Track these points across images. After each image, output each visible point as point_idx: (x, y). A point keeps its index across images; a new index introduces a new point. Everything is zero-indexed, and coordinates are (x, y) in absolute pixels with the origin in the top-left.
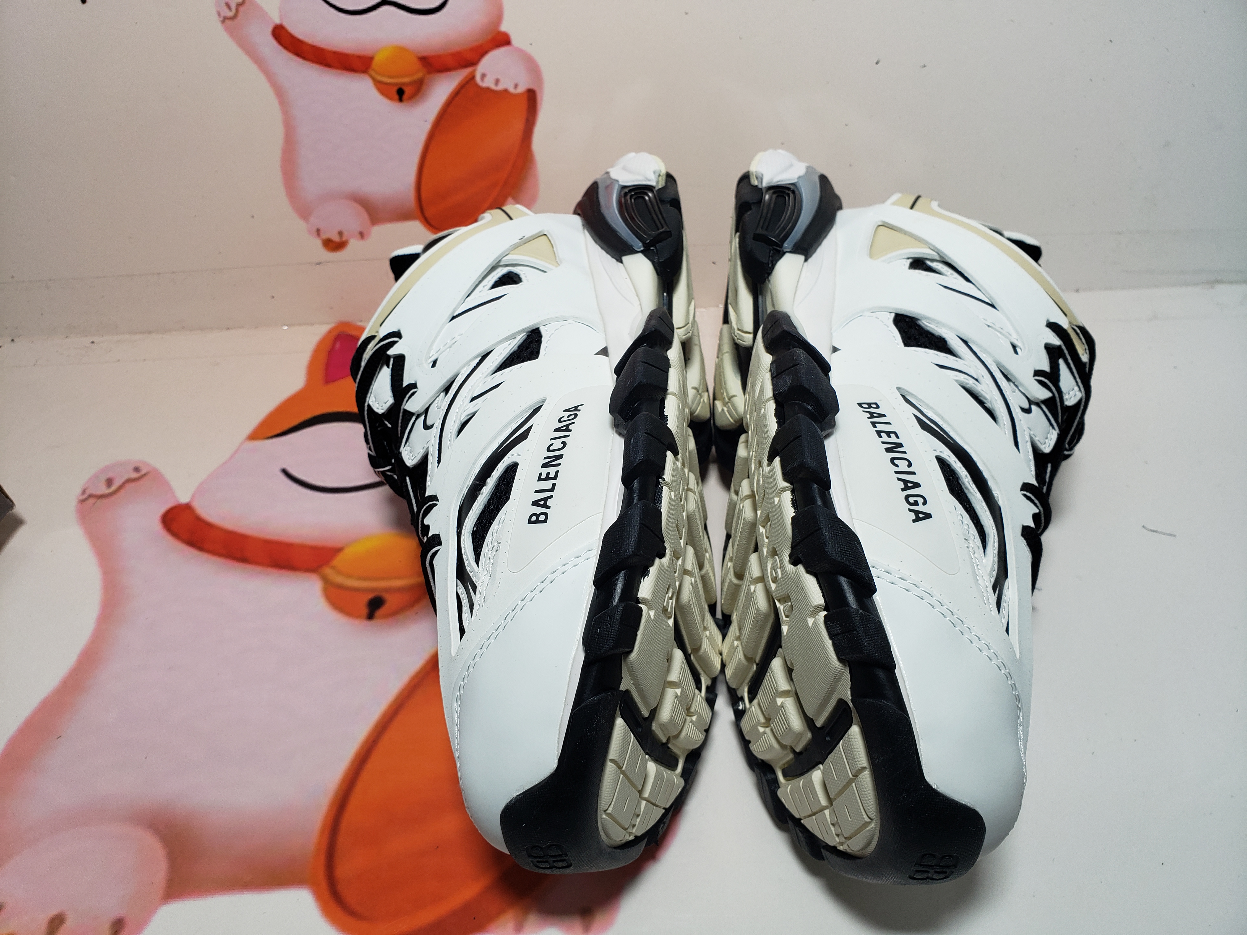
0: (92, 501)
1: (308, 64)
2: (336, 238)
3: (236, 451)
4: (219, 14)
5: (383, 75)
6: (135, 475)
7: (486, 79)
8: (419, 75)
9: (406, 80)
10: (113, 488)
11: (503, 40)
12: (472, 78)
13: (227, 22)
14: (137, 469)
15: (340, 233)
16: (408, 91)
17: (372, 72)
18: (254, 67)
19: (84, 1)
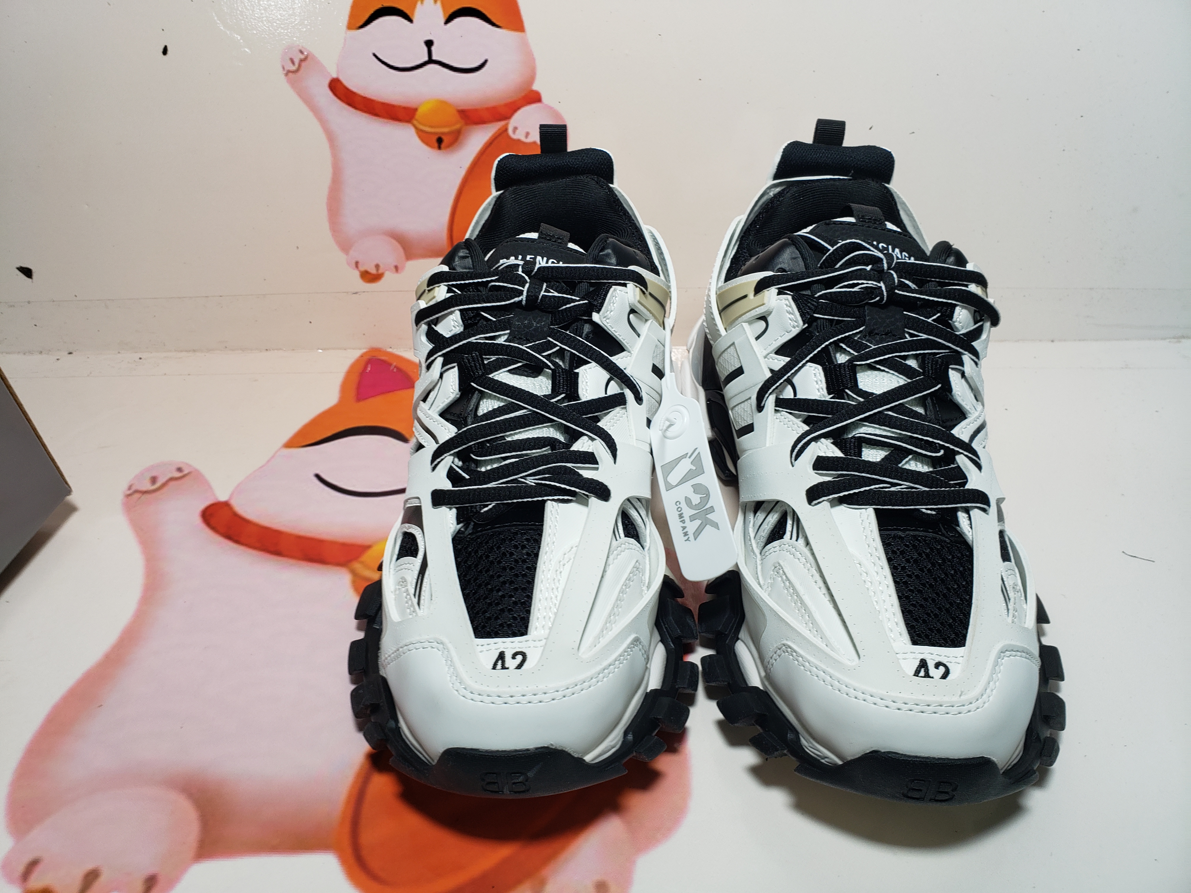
0: (137, 496)
1: (358, 113)
2: (373, 271)
3: (273, 457)
4: (284, 68)
5: (425, 125)
6: (178, 475)
7: (517, 132)
8: (458, 126)
9: (446, 130)
10: (158, 485)
11: (534, 98)
12: (506, 130)
13: (290, 75)
14: (179, 470)
15: (377, 266)
16: (446, 140)
17: (415, 122)
18: (310, 114)
19: (165, 51)
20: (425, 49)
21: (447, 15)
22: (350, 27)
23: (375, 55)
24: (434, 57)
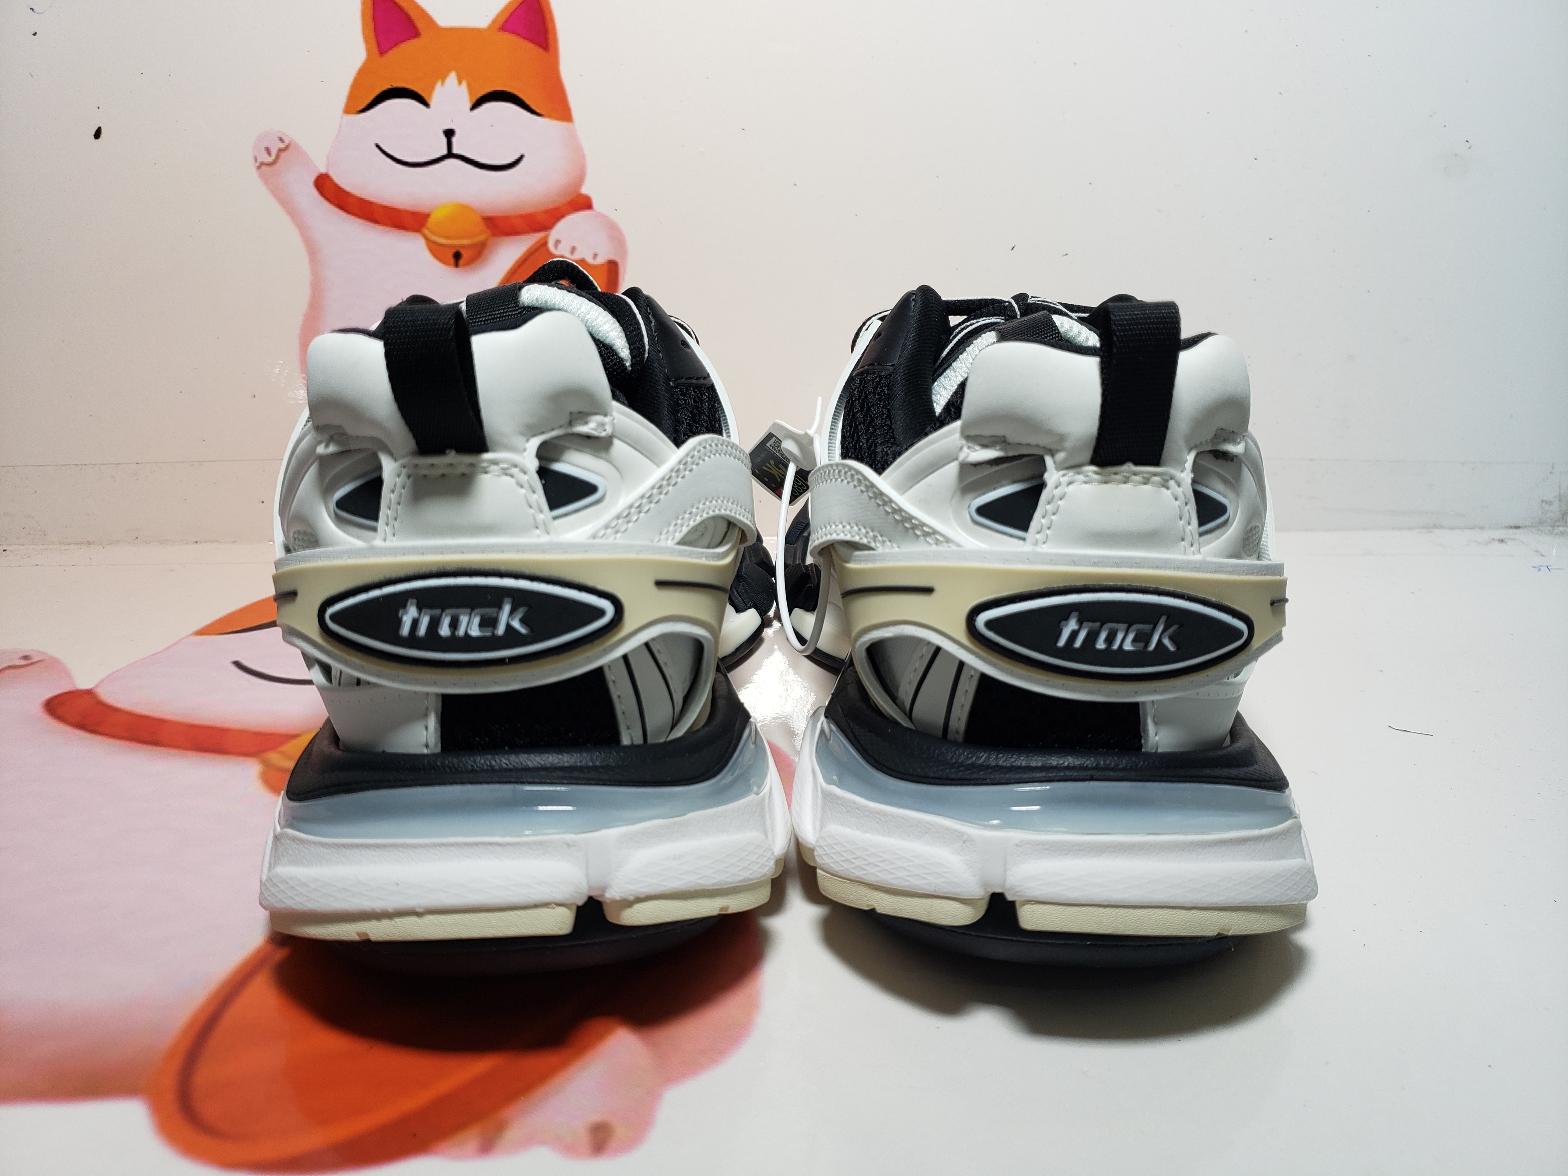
1: (350, 218)
3: (175, 644)
4: (256, 160)
5: (439, 236)
6: (21, 663)
7: (560, 246)
8: (481, 238)
9: (466, 242)
11: (583, 204)
12: (544, 243)
13: (264, 168)
16: (465, 255)
17: (426, 231)
18: (286, 219)
19: (98, 134)
20: (444, 140)
21: (474, 100)
22: (348, 110)
23: (378, 146)
24: (456, 150)
